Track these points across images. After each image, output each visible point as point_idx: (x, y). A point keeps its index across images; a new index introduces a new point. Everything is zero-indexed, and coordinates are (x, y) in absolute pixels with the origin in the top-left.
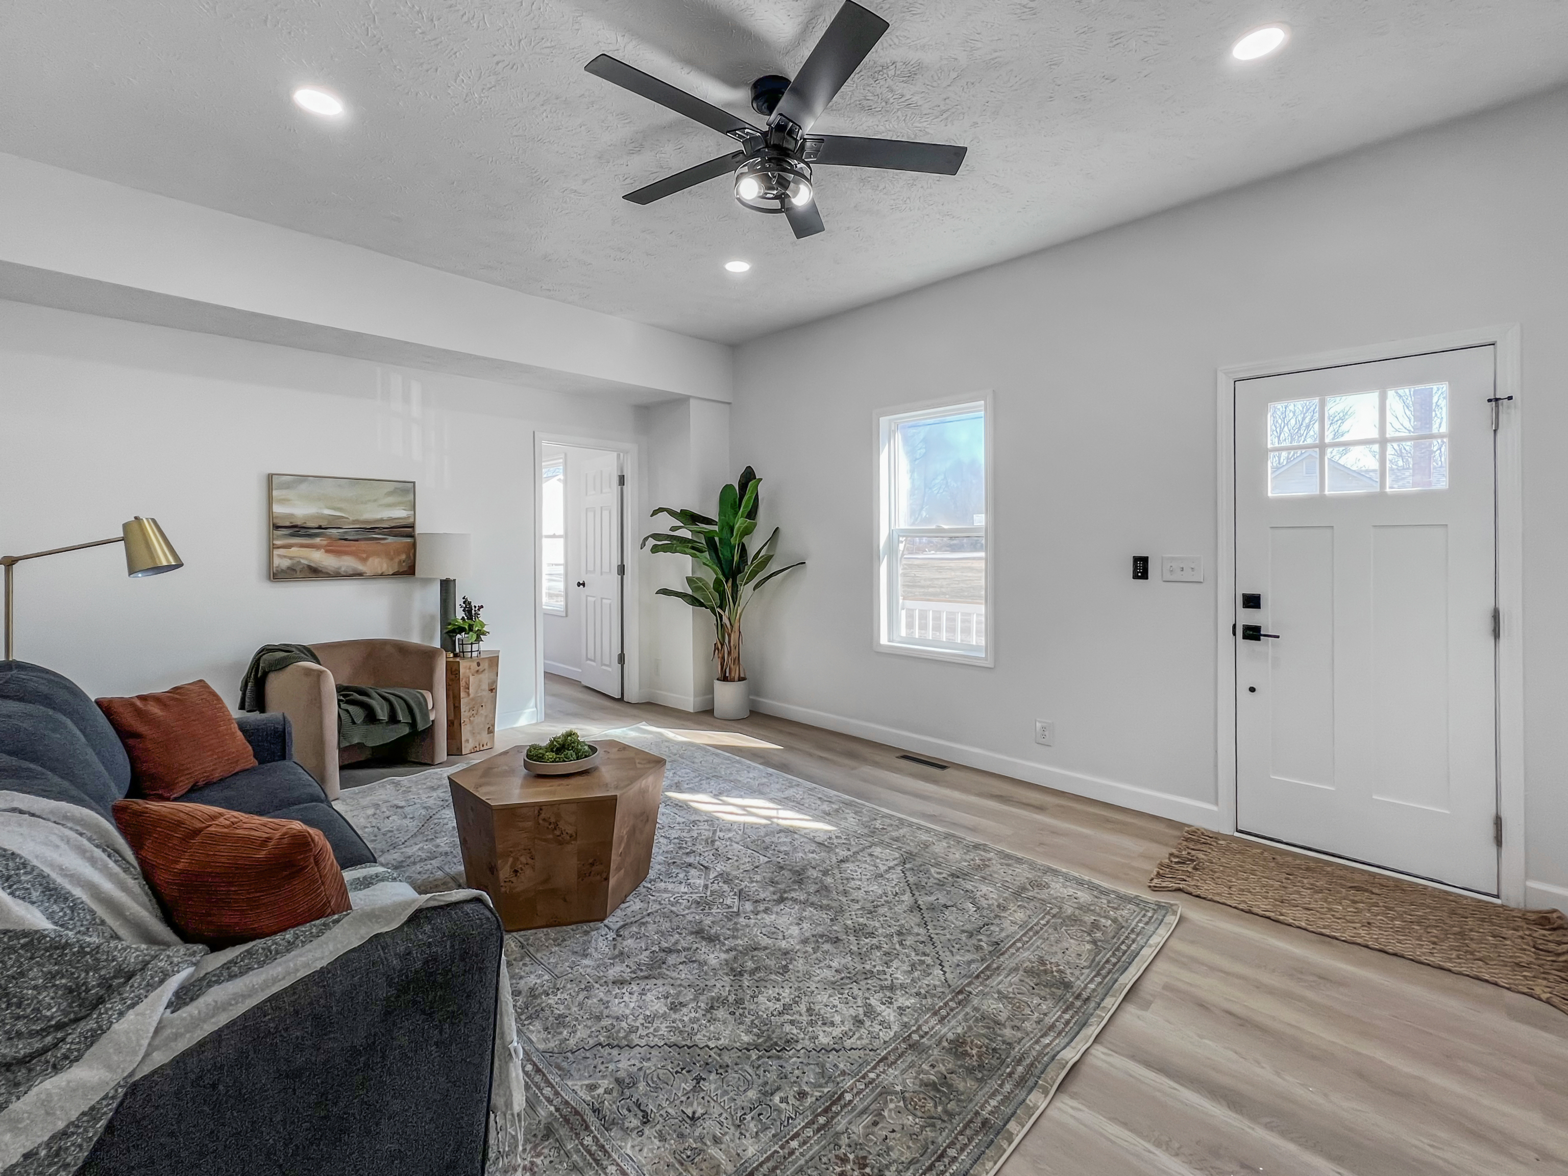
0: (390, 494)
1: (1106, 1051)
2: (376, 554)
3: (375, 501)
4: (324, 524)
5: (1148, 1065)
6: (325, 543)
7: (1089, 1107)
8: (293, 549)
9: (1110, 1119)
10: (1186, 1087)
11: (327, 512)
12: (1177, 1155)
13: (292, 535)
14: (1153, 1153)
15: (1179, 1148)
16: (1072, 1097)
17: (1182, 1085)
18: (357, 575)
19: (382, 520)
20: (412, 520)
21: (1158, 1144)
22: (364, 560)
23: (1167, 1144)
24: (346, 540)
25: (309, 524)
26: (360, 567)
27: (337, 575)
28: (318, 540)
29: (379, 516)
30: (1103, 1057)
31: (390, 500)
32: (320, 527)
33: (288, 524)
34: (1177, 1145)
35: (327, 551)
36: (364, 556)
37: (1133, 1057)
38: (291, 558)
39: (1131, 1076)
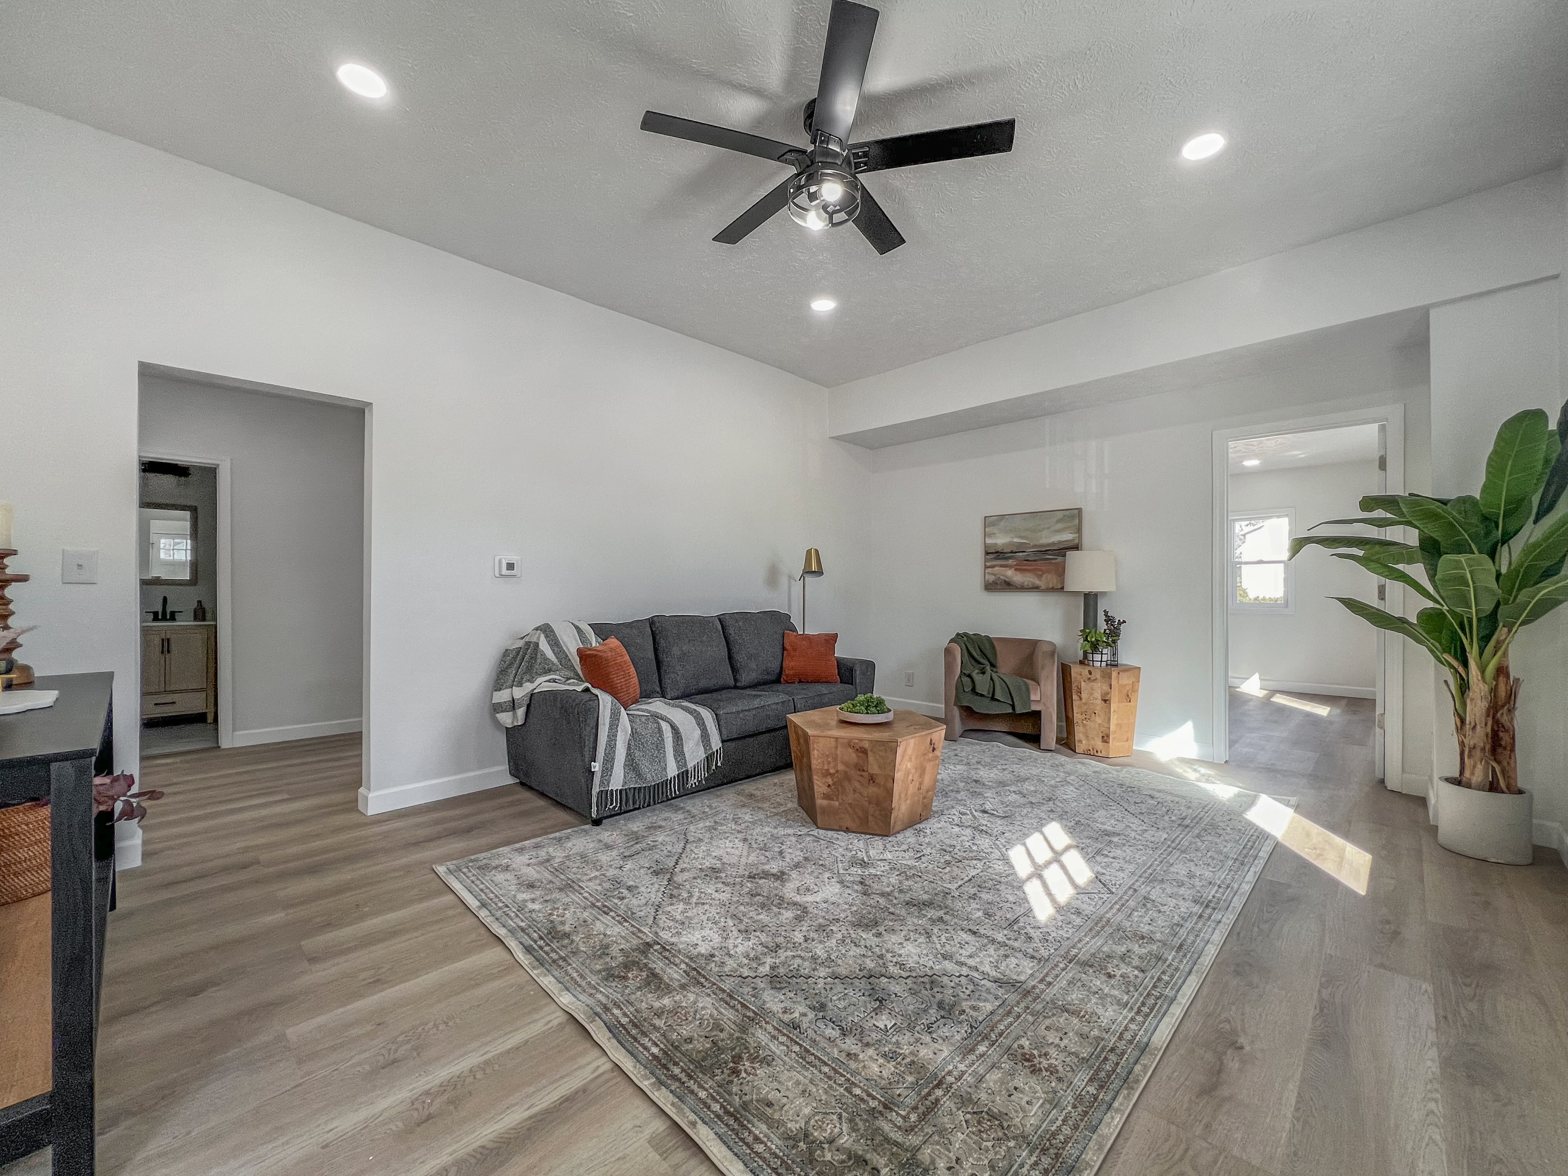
0: (1058, 521)
1: (601, 1071)
2: (1049, 572)
3: (1048, 528)
4: (1015, 549)
5: (568, 1099)
6: (1015, 563)
7: (544, 1032)
8: (996, 568)
9: (527, 1042)
10: (526, 1120)
11: (1016, 540)
12: (471, 1071)
13: (996, 559)
14: (482, 1055)
15: (474, 1076)
16: (560, 1024)
17: (531, 1118)
18: (1035, 588)
19: (1053, 544)
20: (1076, 541)
21: (487, 1063)
22: (1040, 577)
23: (484, 1070)
24: (1028, 560)
25: (1005, 551)
26: (1037, 582)
27: (1022, 588)
28: (1010, 562)
29: (1051, 541)
30: (595, 1064)
31: (1060, 526)
32: (1012, 552)
33: (993, 551)
34: (478, 1076)
35: (1016, 570)
36: (1040, 573)
37: (584, 1090)
38: (995, 575)
39: (562, 1077)
